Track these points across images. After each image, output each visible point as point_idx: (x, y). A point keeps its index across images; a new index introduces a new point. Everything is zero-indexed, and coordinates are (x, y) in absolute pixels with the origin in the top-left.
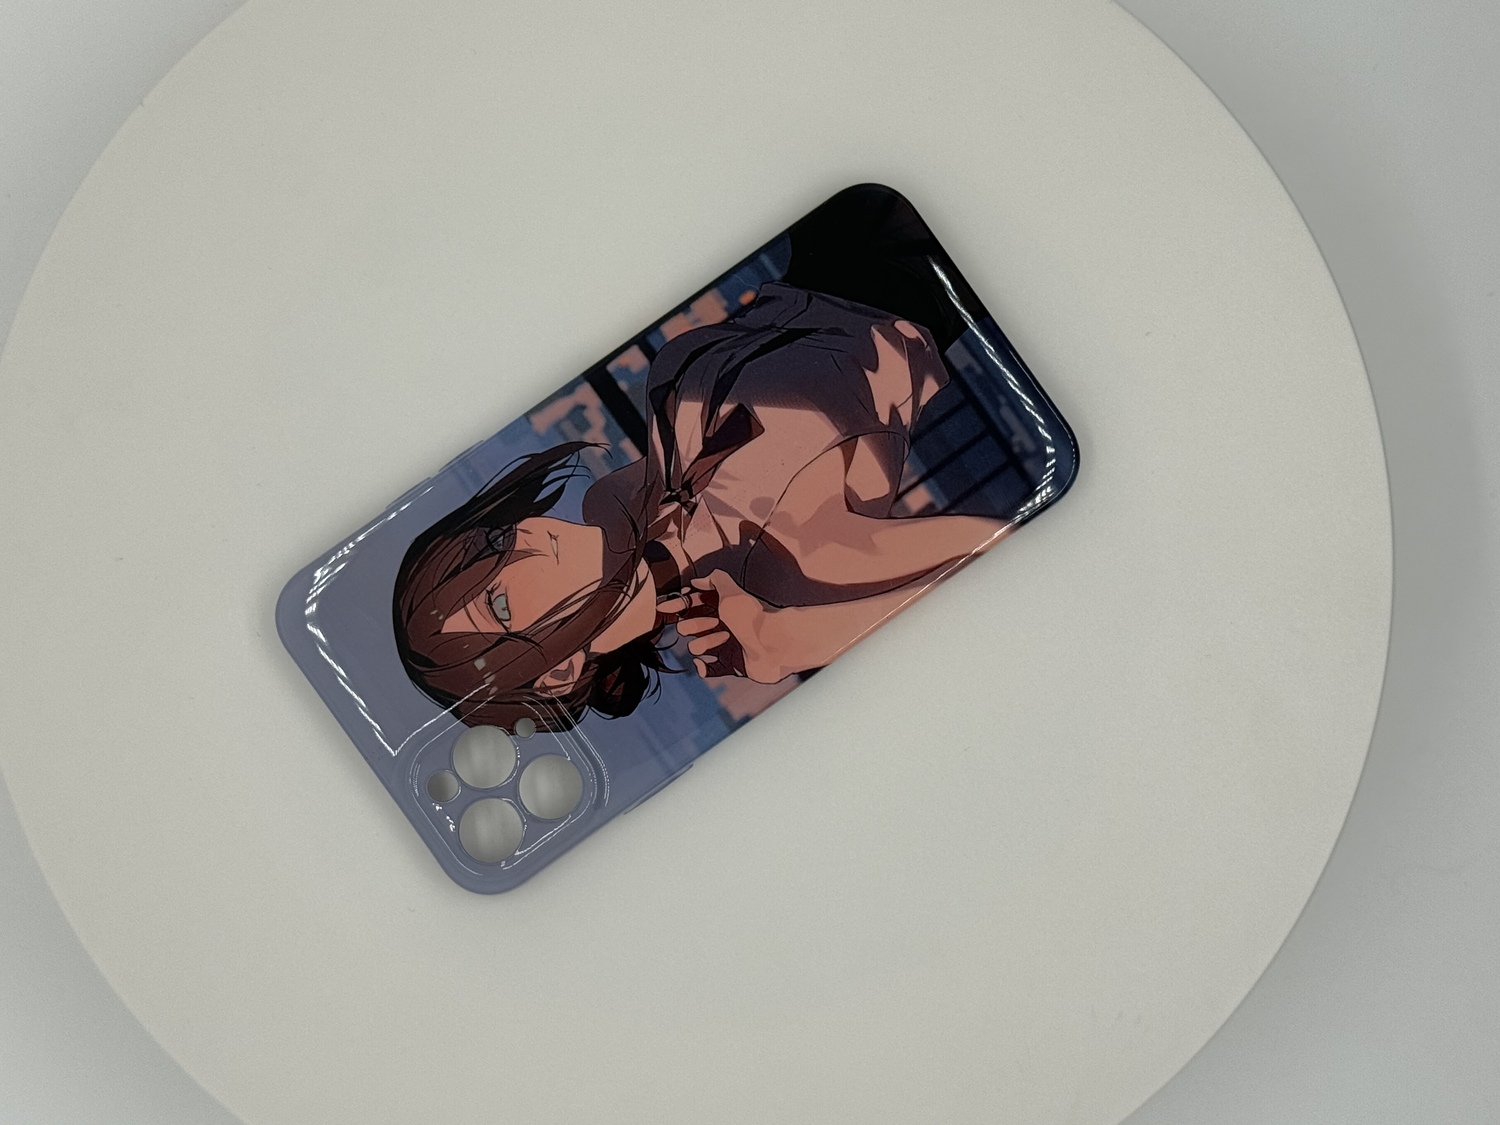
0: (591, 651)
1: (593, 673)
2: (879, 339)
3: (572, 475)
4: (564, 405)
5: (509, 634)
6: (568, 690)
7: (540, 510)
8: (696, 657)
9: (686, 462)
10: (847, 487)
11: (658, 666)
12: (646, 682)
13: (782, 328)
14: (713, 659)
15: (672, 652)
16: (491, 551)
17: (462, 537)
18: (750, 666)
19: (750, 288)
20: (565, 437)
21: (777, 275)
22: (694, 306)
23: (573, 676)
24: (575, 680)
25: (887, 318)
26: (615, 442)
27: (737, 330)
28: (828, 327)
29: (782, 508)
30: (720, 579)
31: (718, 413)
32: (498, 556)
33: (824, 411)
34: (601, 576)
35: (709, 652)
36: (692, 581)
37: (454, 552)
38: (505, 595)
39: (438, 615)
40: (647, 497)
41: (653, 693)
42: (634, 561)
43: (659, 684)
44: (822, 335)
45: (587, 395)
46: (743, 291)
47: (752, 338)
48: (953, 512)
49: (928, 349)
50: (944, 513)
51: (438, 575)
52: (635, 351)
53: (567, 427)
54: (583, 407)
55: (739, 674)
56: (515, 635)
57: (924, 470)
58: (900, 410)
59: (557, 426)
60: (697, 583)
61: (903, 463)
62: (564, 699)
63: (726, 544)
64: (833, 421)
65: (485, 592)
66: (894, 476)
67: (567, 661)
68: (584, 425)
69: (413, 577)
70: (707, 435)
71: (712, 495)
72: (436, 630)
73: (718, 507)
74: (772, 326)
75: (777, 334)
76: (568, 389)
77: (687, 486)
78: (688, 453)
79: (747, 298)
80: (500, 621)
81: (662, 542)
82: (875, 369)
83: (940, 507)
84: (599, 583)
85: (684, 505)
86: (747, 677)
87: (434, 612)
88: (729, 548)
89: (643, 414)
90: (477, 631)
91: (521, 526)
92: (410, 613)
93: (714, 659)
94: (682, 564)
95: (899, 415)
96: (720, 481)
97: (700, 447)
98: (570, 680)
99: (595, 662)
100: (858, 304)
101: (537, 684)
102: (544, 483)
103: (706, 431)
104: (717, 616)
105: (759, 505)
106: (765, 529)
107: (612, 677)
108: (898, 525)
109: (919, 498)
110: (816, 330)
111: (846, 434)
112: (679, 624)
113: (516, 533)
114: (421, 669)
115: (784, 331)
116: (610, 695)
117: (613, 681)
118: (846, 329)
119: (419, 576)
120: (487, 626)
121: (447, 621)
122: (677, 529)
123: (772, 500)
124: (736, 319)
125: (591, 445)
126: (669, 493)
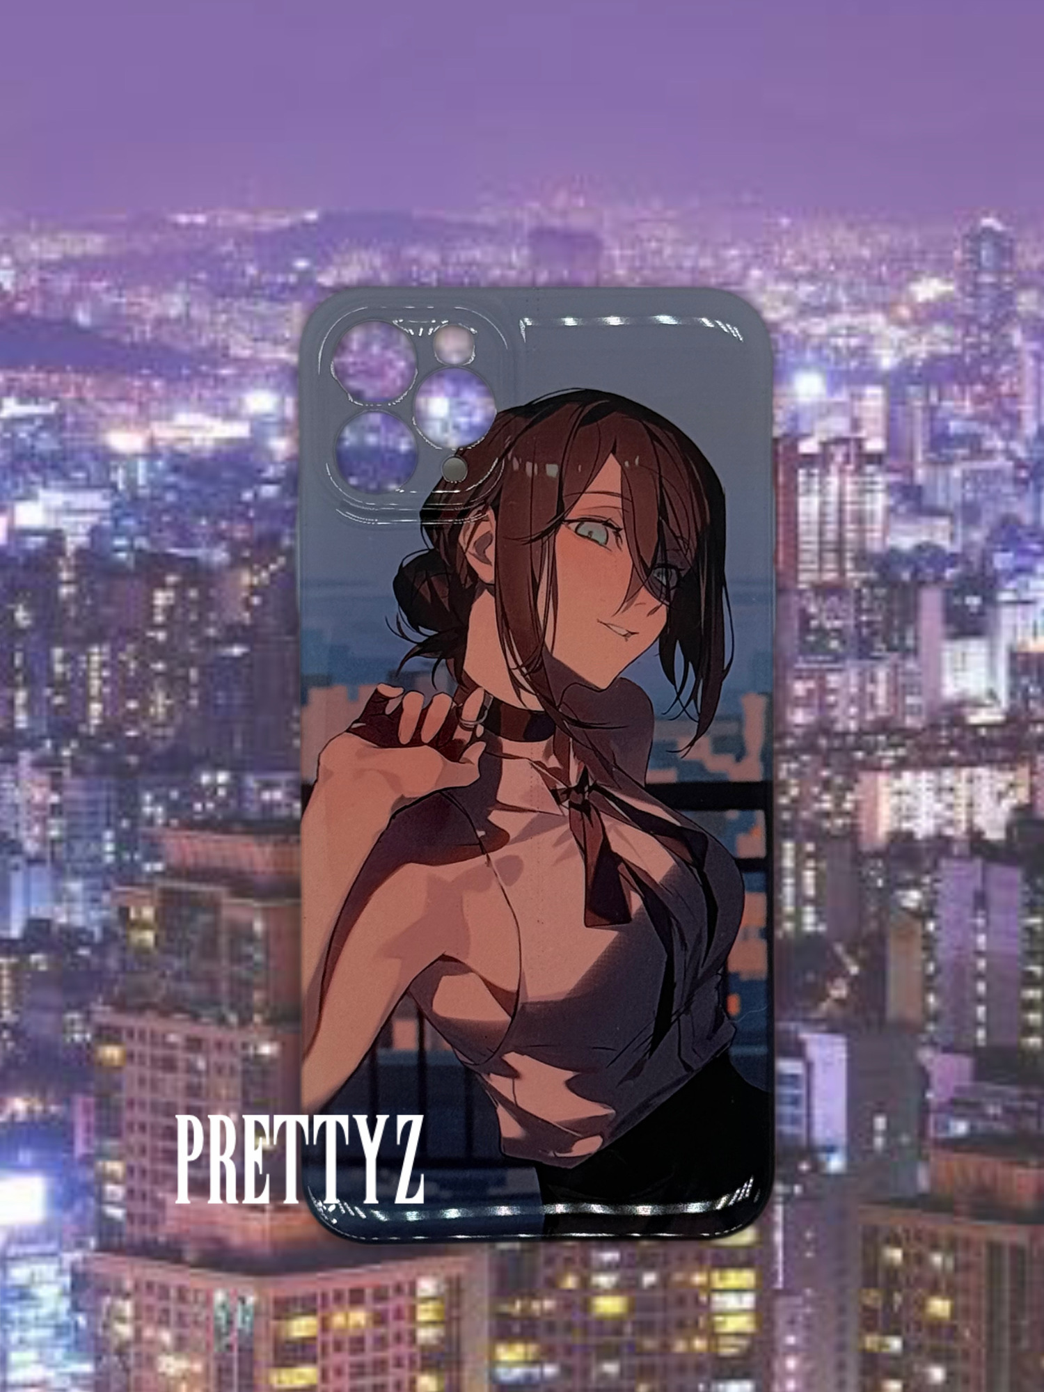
0: (486, 592)
1: (462, 577)
2: (597, 1110)
3: (678, 698)
4: (754, 738)
5: (562, 520)
6: (462, 540)
7: (666, 641)
8: (405, 693)
9: (610, 823)
10: (467, 970)
11: (423, 649)
12: (415, 625)
13: (678, 1019)
14: (389, 710)
15: (424, 673)
16: (659, 561)
17: (694, 544)
18: (356, 739)
19: (740, 1015)
20: (722, 718)
22: (763, 944)
23: (473, 555)
24: (467, 555)
25: (612, 1134)
26: (682, 766)
27: (708, 970)
28: (645, 1067)
30: (466, 773)
31: (636, 891)
32: (649, 565)
33: (563, 1001)
34: (554, 655)
35: (400, 710)
36: (484, 744)
37: (683, 523)
38: (604, 545)
39: (632, 463)
40: (602, 758)
41: (398, 623)
42: (545, 698)
44: (642, 1054)
45: (749, 771)
46: (744, 1005)
47: (688, 981)
48: (366, 1062)
49: (551, 1154)
50: (371, 1053)
51: (671, 492)
52: (760, 852)
53: (730, 728)
54: (739, 758)
55: (355, 726)
56: (556, 527)
57: (431, 1062)
58: (509, 1081)
59: (739, 719)
60: (480, 747)
61: (452, 1045)
62: (456, 530)
63: (498, 805)
64: (546, 1003)
65: (621, 525)
66: (447, 1028)
67: (492, 560)
68: (720, 746)
70: (622, 864)
71: (558, 826)
72: (618, 449)
73: (541, 824)
75: (674, 1010)
76: (768, 756)
77: (584, 808)
78: (618, 832)
79: (734, 1004)
80: (582, 521)
81: (545, 742)
82: (569, 1084)
83: (381, 1052)
84: (550, 649)
85: (568, 791)
86: (348, 731)
87: (637, 461)
88: (492, 805)
89: (689, 814)
90: (587, 490)
91: (663, 610)
92: (654, 437)
94: (508, 746)
95: (505, 1076)
96: (566, 845)
97: (614, 848)
98: (471, 549)
99: (473, 587)
100: (647, 1114)
101: (490, 513)
102: (690, 665)
103: (628, 867)
104: (428, 744)
105: (513, 869)
106: (485, 856)
107: (443, 592)
108: (393, 996)
109: (405, 1036)
110: (652, 1050)
111: (523, 1007)
112: (450, 699)
113: (659, 600)
114: (589, 408)
115: (674, 1018)
116: (428, 578)
117: (439, 593)
118: (631, 1083)
119: (684, 471)
120: (585, 505)
121: (619, 468)
122: (549, 766)
123: (509, 883)
124: (719, 978)
125: (695, 739)
126: (591, 784)
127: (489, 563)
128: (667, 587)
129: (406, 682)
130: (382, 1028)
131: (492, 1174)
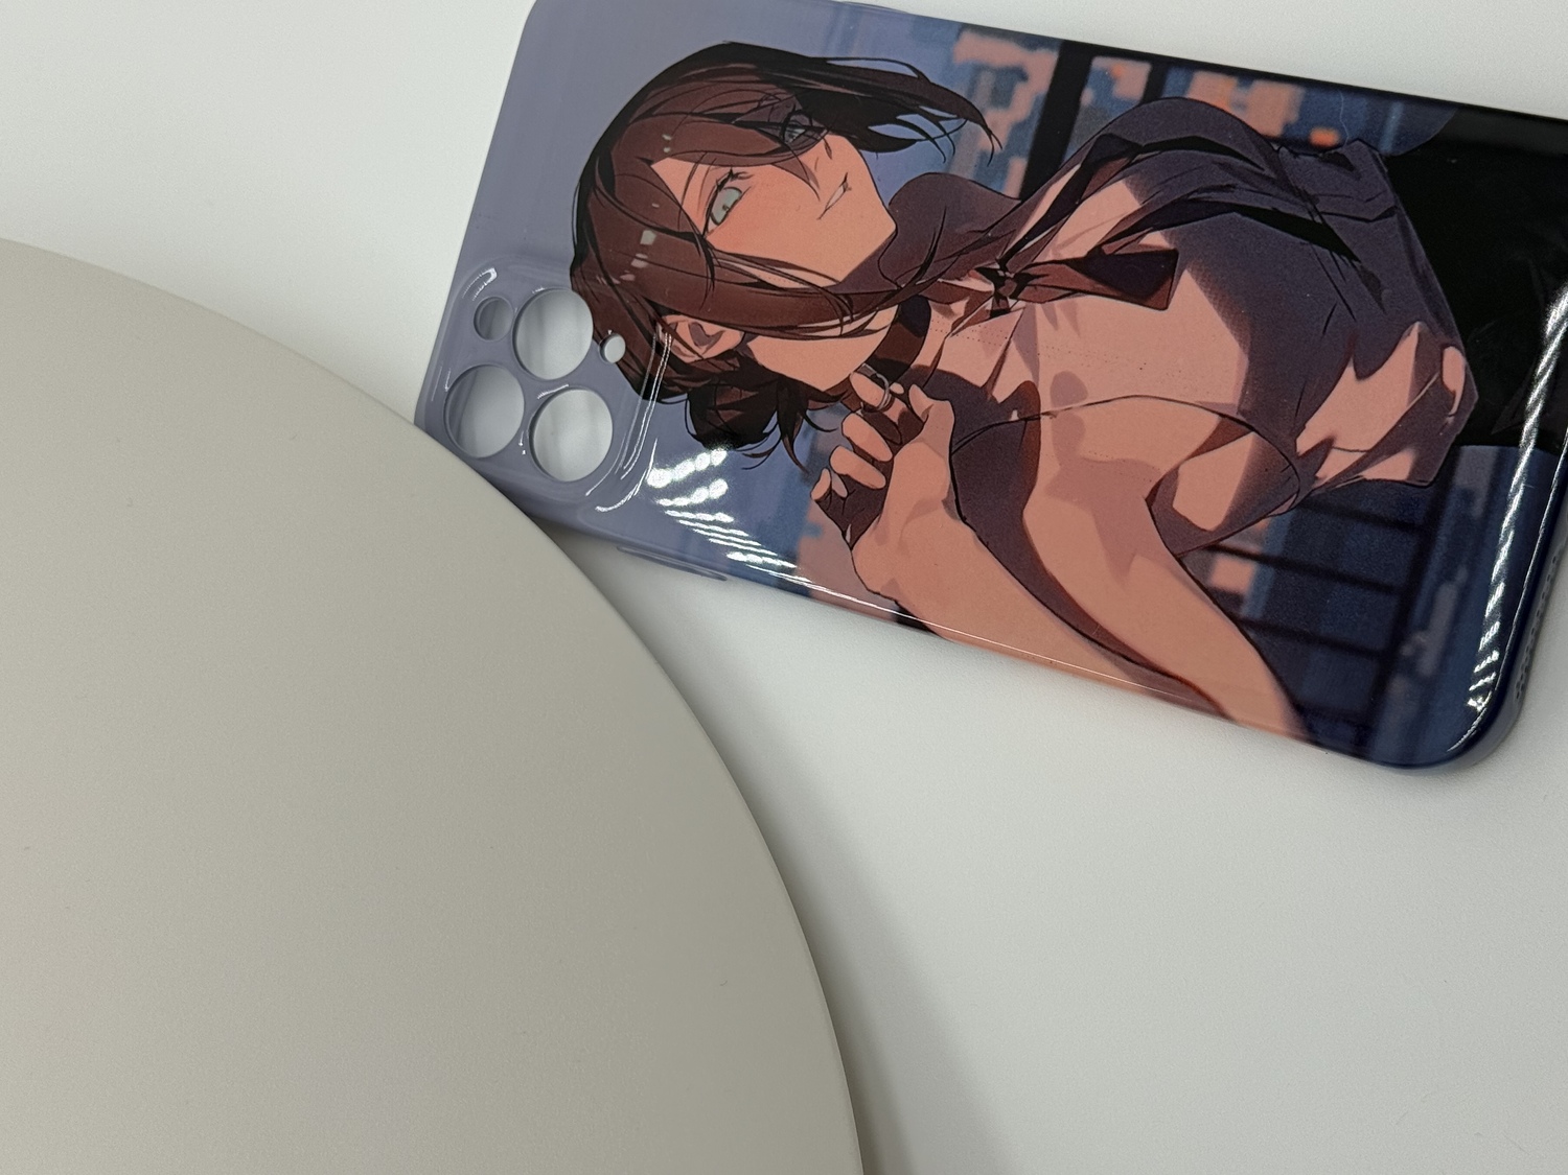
0: (750, 344)
1: (727, 368)
2: (1408, 346)
3: (933, 140)
4: (1009, 55)
5: (702, 238)
6: (688, 358)
7: (868, 142)
8: (830, 469)
9: (1050, 253)
10: (1174, 474)
11: (788, 435)
12: (763, 437)
13: (1320, 214)
15: (815, 438)
16: (777, 133)
17: (770, 88)
18: (866, 540)
19: (1340, 129)
20: (972, 90)
21: (1387, 146)
22: (1259, 86)
23: (708, 349)
24: (705, 356)
25: (1449, 332)
26: (1011, 150)
27: (1270, 162)
28: (1370, 269)
29: (1086, 415)
30: (940, 417)
31: (1142, 236)
32: (778, 145)
33: (1251, 359)
34: (840, 278)
35: (846, 479)
36: (914, 387)
37: (747, 96)
38: (742, 194)
39: (667, 143)
40: (974, 246)
41: (754, 456)
42: (887, 299)
43: (768, 453)
44: (1352, 270)
45: (1042, 68)
46: (1328, 124)
47: (1275, 191)
48: (1252, 635)
49: (1450, 420)
50: (1242, 625)
51: (710, 104)
52: (1143, 69)
53: (986, 82)
54: (1023, 77)
55: (848, 537)
56: (707, 246)
57: (1277, 550)
58: (1334, 455)
59: (979, 69)
60: (916, 393)
61: (1264, 517)
63: (988, 387)
64: (1247, 382)
65: (728, 169)
66: (1239, 519)
67: (718, 328)
68: (1002, 97)
69: (689, 79)
70: (1105, 248)
71: (1034, 317)
72: (649, 158)
73: (1025, 338)
74: (1312, 199)
75: (1308, 217)
76: (1033, 42)
77: (1023, 280)
78: (1064, 245)
79: (1324, 137)
80: (709, 214)
81: (934, 313)
82: (1361, 376)
83: (1244, 612)
84: (832, 283)
85: (998, 296)
86: (851, 549)
87: (667, 137)
88: (986, 394)
89: (1070, 152)
90: (680, 201)
91: (832, 139)
93: (843, 492)
94: (924, 358)
95: (1325, 457)
97: (1083, 253)
98: (701, 350)
99: (740, 358)
101: (670, 319)
102: (900, 117)
103: (1109, 241)
104: (894, 454)
105: (1069, 386)
106: (1043, 417)
108: (1178, 577)
109: (1233, 574)
110: (1352, 257)
111: (1243, 413)
112: (852, 415)
113: (819, 141)
114: (599, 183)
115: (1318, 219)
116: (716, 409)
117: (734, 400)
118: (1385, 294)
119: (693, 84)
120: (694, 208)
121: (668, 160)
122: (962, 315)
123: (1083, 393)
124: (1283, 149)
125: (985, 127)
126: (997, 266)
127: (721, 332)
128: (807, 128)
129: (819, 462)
130: (1215, 602)
131: (1453, 504)
